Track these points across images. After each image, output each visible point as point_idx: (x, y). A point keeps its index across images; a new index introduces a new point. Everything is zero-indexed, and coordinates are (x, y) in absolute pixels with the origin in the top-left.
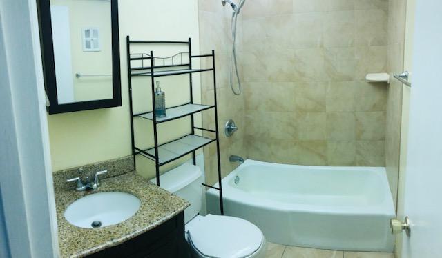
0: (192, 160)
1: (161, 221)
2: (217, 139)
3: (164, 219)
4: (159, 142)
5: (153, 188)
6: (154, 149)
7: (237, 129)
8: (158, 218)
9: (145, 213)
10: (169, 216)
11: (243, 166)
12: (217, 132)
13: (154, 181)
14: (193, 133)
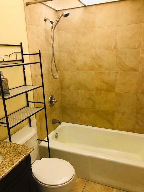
0: (28, 124)
1: (18, 162)
2: (45, 108)
3: (20, 160)
4: (8, 113)
5: (8, 144)
6: (5, 118)
7: (56, 102)
8: (16, 160)
9: (7, 160)
10: (22, 158)
11: (60, 126)
12: (44, 103)
14: (28, 105)
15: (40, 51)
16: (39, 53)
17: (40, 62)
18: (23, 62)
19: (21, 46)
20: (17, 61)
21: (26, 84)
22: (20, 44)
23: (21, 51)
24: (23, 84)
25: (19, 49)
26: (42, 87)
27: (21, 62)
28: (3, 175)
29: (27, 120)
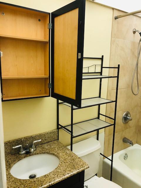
1: (70, 175)
2: (114, 124)
3: (72, 173)
5: (68, 152)
8: (68, 172)
9: (62, 168)
10: (75, 172)
12: (115, 119)
13: (69, 147)
14: (98, 118)
15: (119, 65)
16: (117, 67)
17: (118, 77)
18: (101, 75)
19: (102, 59)
20: (95, 73)
21: (100, 97)
22: (101, 57)
23: (101, 64)
24: (98, 96)
25: (99, 62)
26: (115, 102)
27: (100, 74)
28: (52, 183)
29: (96, 132)
